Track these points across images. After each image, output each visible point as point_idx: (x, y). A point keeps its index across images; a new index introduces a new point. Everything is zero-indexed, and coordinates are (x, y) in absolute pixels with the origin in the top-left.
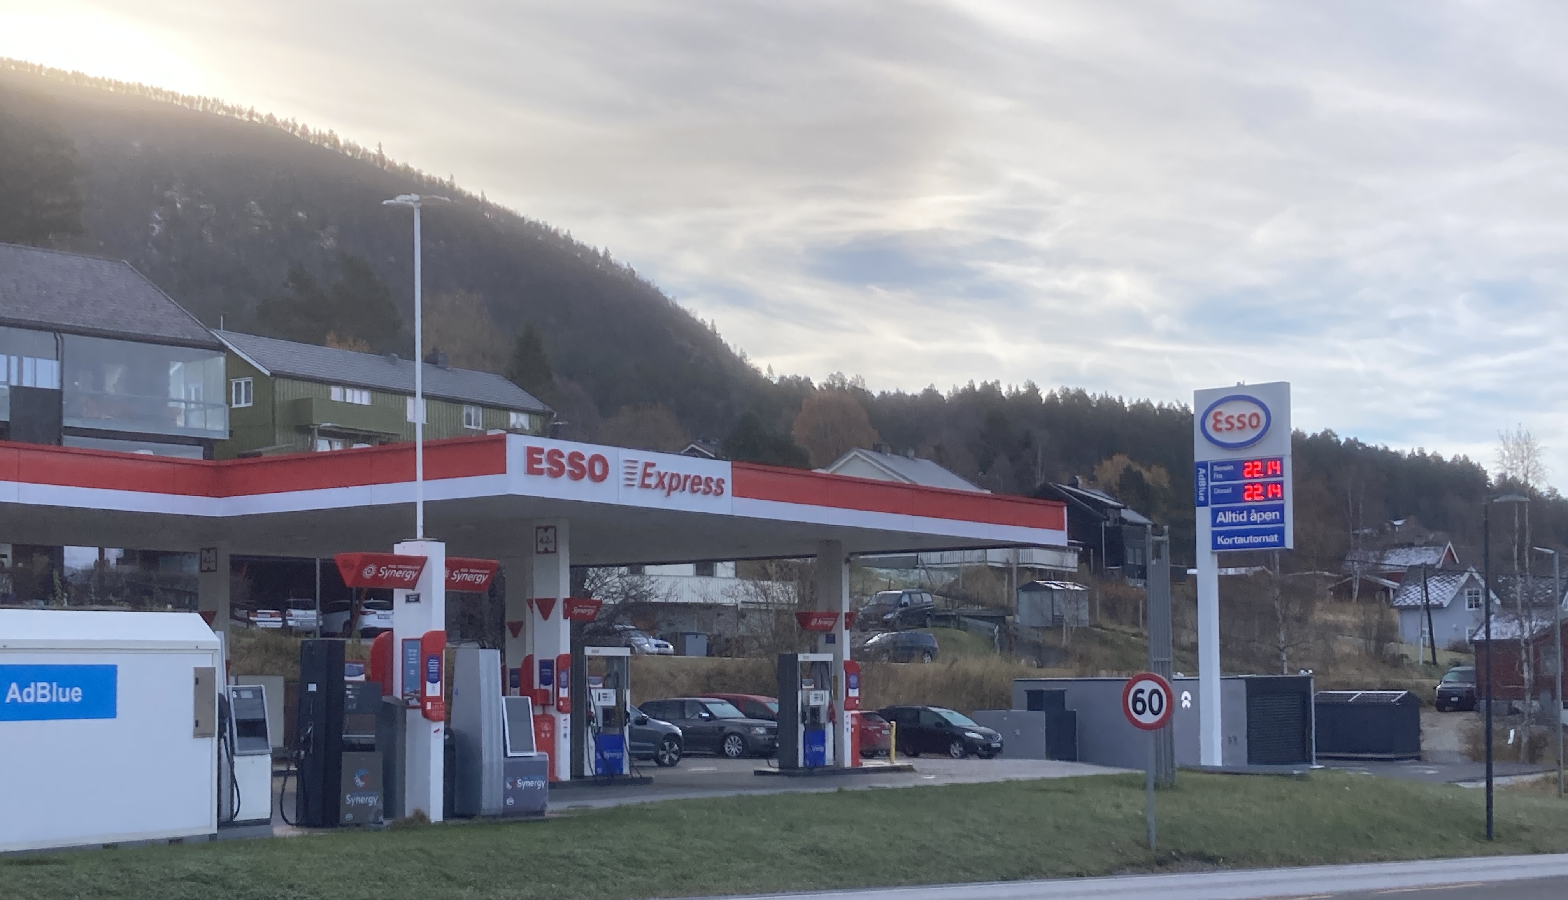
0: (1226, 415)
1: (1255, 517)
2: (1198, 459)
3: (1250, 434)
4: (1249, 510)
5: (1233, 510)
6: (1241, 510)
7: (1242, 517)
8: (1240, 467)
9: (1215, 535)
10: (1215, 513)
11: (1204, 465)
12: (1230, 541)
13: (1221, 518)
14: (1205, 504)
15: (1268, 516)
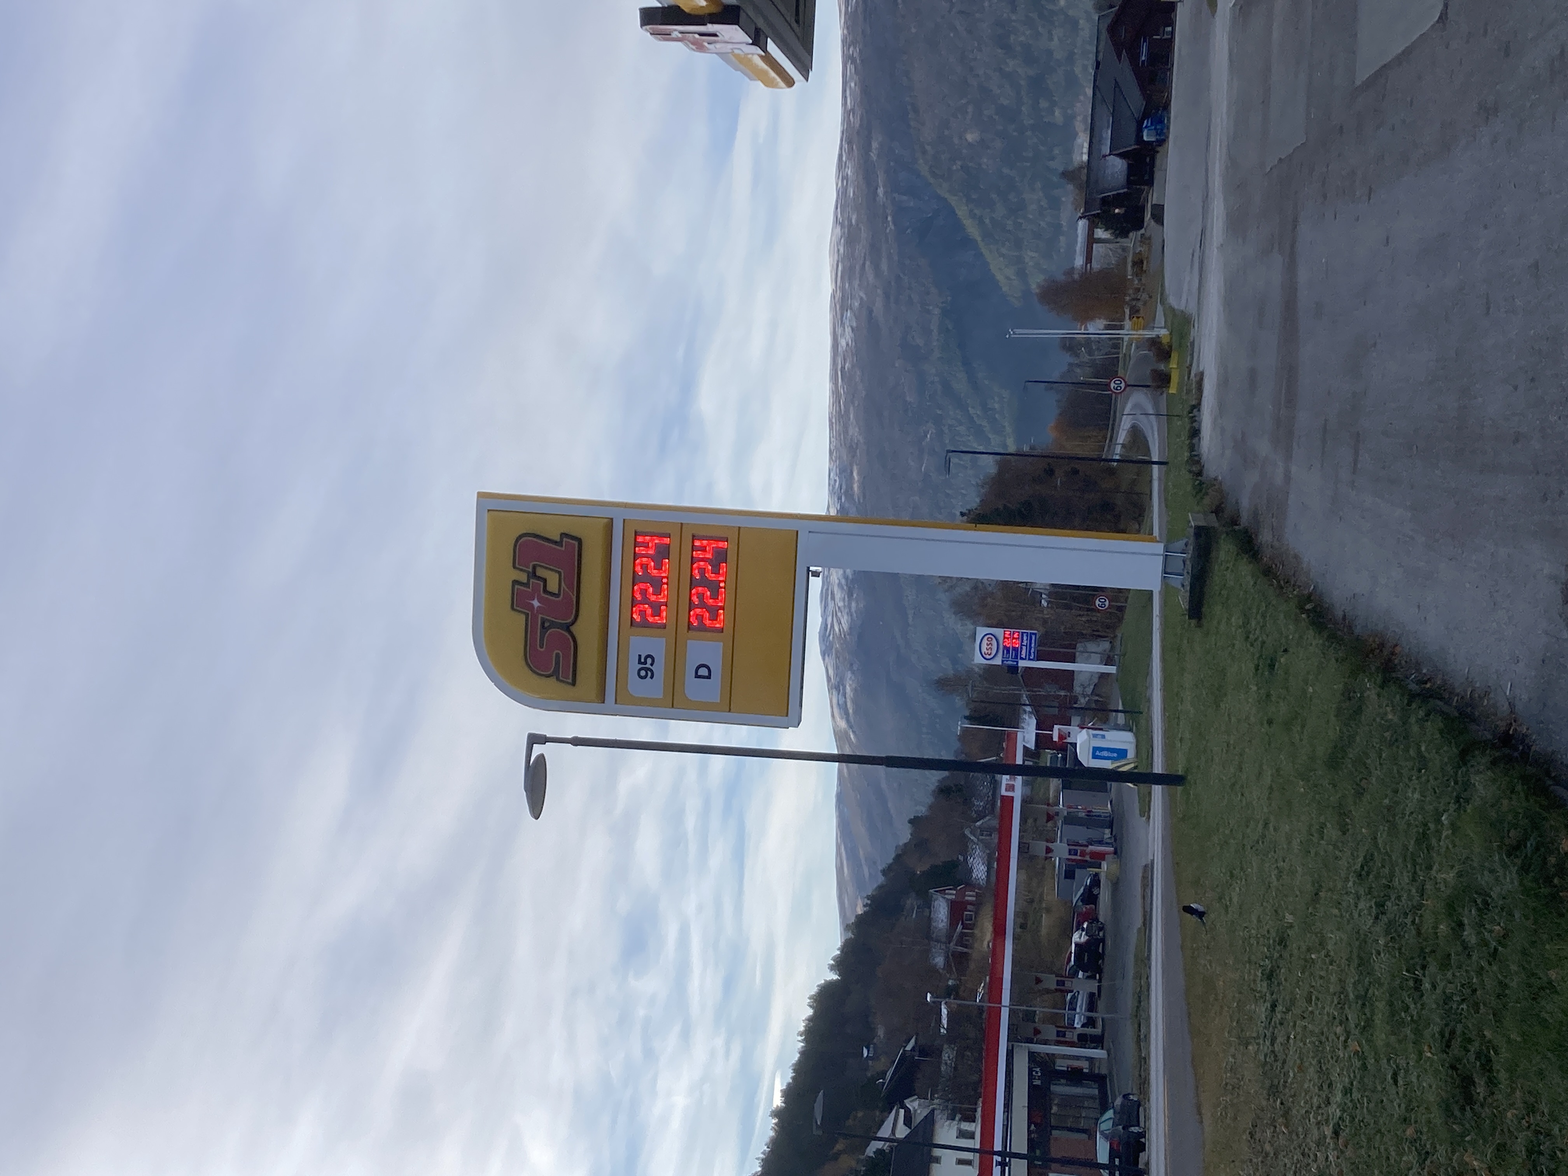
0: (985, 650)
1: (1025, 643)
2: (1000, 663)
3: (994, 642)
4: (1022, 645)
5: (1021, 651)
6: (1021, 648)
7: (1024, 648)
8: (1006, 649)
9: (1030, 659)
10: (1022, 659)
11: (1003, 661)
12: (1032, 654)
13: (1023, 656)
14: (1017, 662)
15: (1025, 638)
